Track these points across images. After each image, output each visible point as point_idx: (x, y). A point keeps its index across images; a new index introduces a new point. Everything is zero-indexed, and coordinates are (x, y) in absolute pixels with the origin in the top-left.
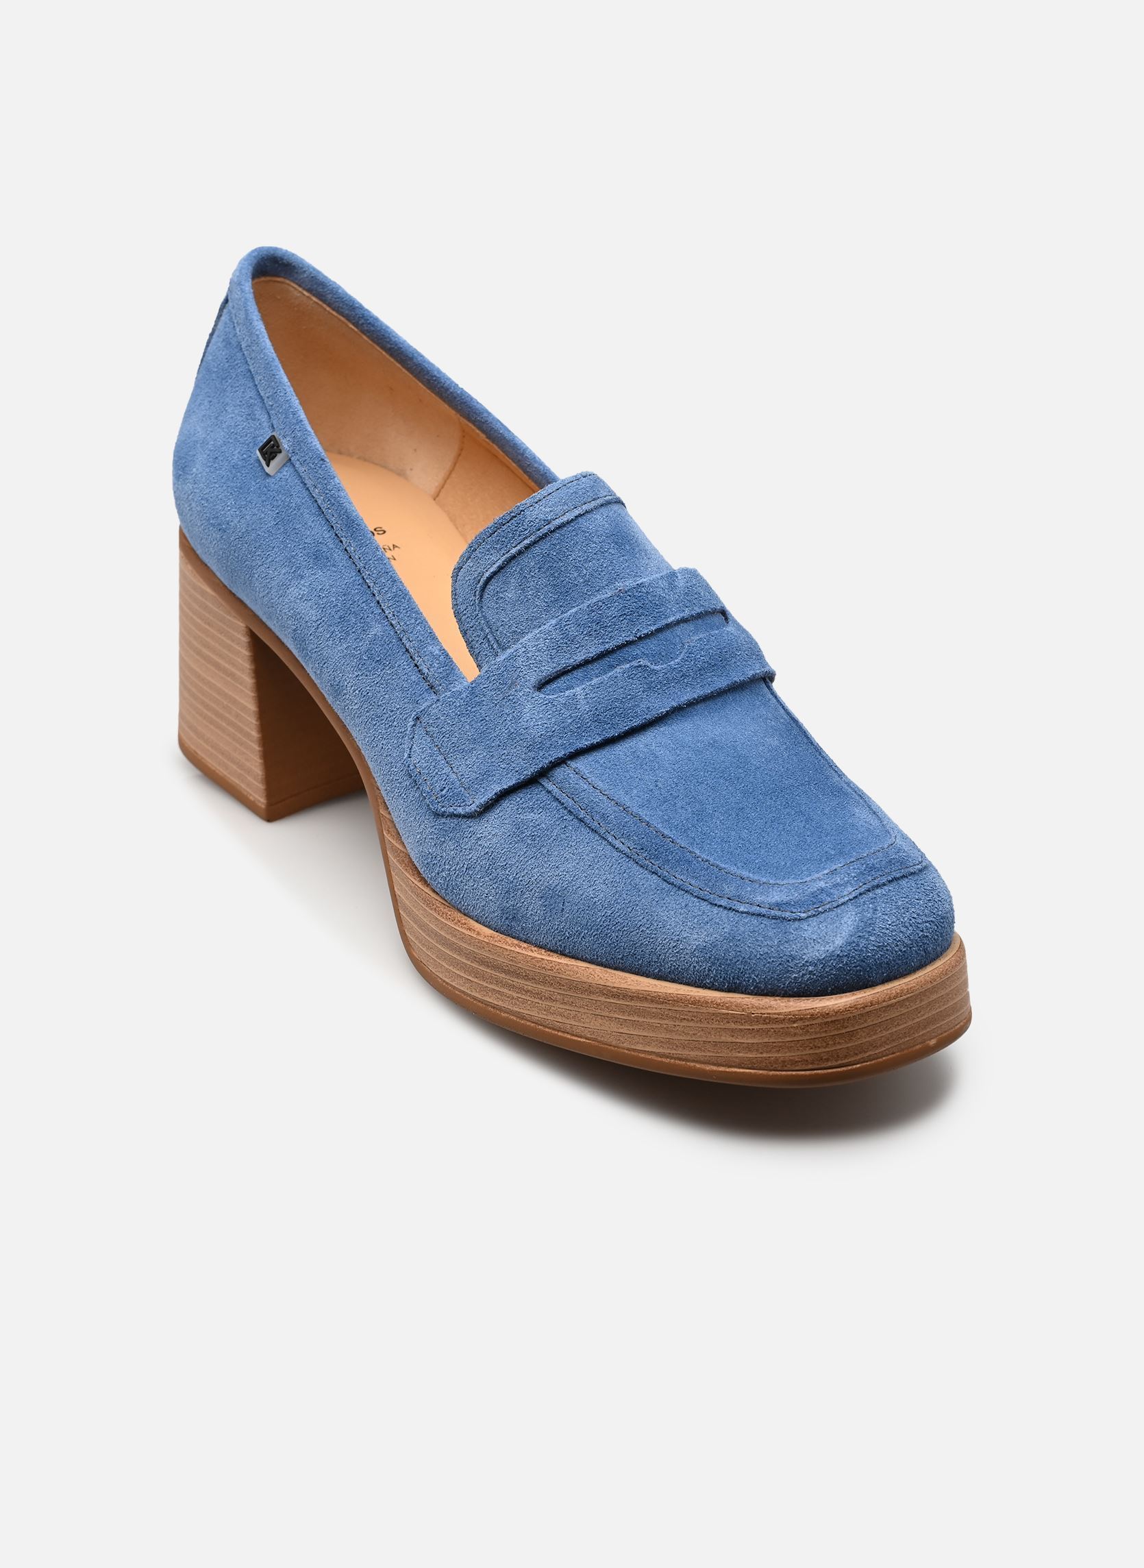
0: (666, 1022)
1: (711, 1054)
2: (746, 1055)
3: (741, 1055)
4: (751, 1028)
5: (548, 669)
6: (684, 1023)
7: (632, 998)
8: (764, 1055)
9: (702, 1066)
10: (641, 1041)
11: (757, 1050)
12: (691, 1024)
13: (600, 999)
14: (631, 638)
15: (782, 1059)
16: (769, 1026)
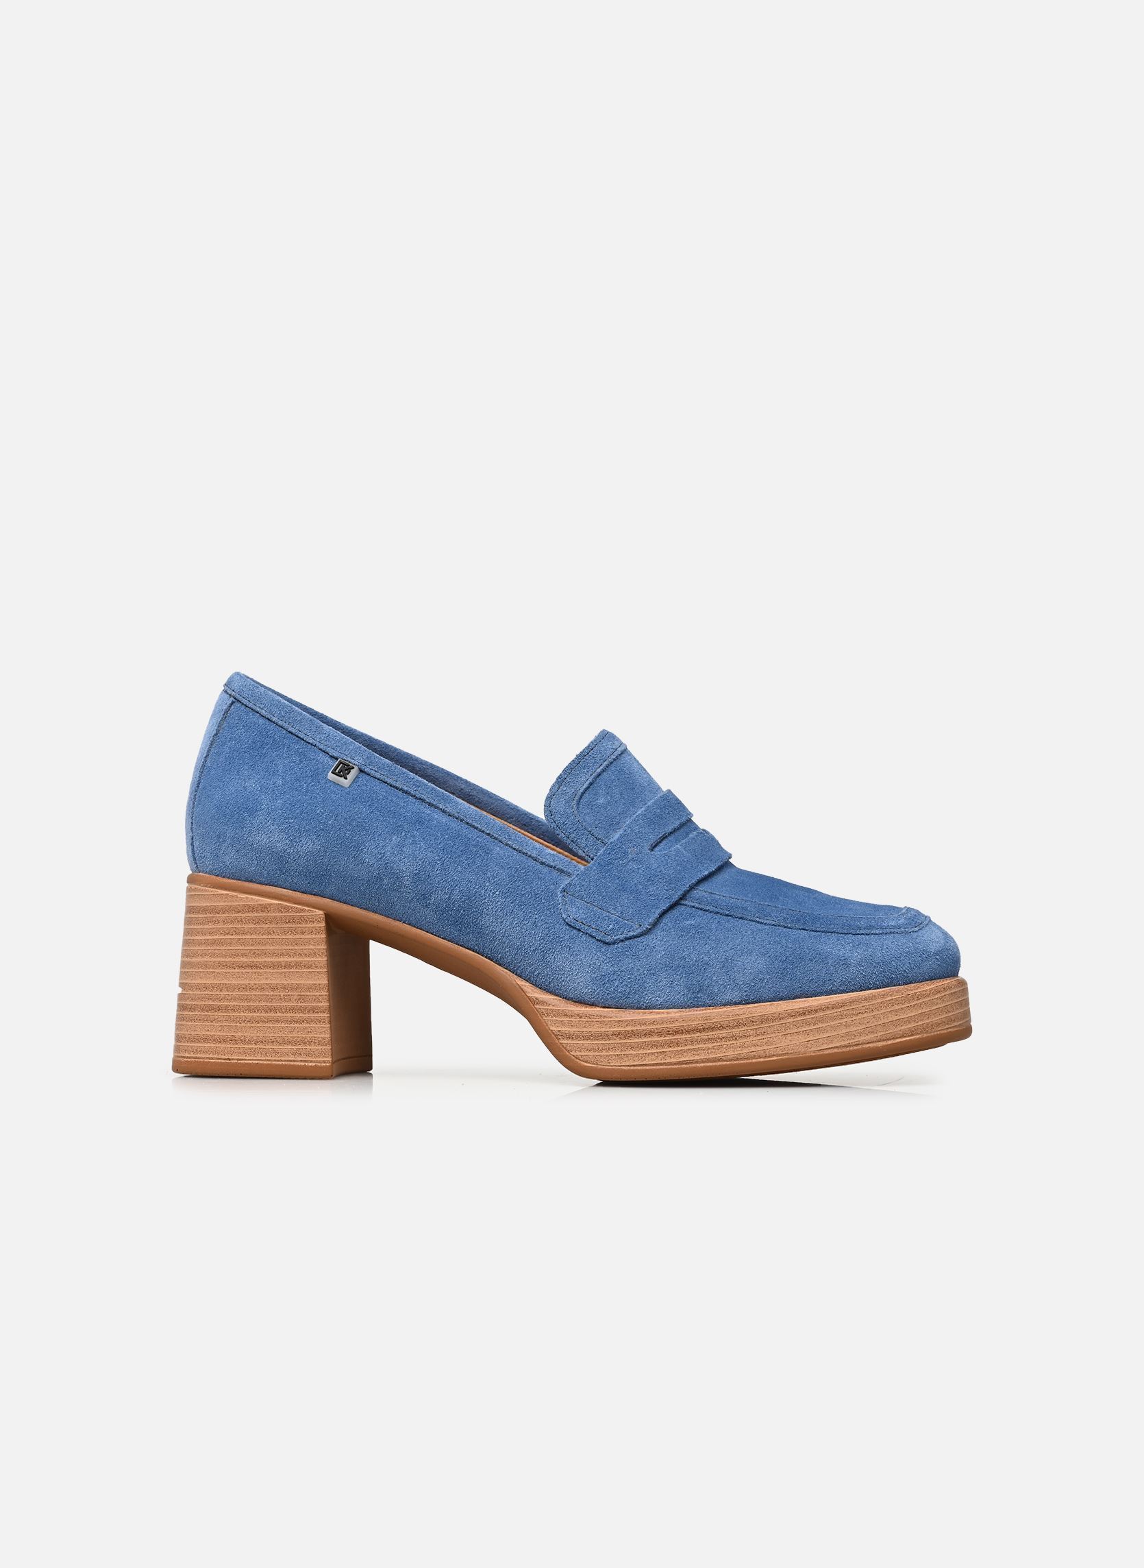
0: (846, 1020)
1: (882, 1033)
2: (907, 1027)
3: (903, 1028)
4: (909, 1005)
5: (653, 838)
6: (860, 1016)
7: (816, 1011)
8: (920, 1023)
9: (875, 1045)
10: (826, 1041)
11: (914, 1021)
12: (865, 1015)
13: (789, 1021)
15: (931, 1023)
16: (921, 1001)
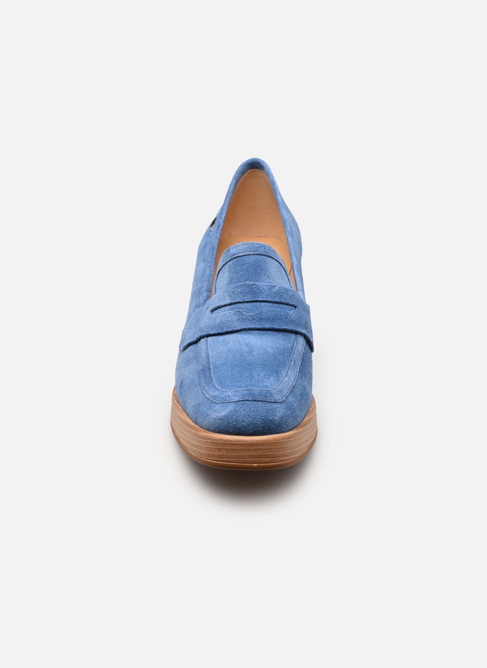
5: (216, 306)
14: (241, 301)
